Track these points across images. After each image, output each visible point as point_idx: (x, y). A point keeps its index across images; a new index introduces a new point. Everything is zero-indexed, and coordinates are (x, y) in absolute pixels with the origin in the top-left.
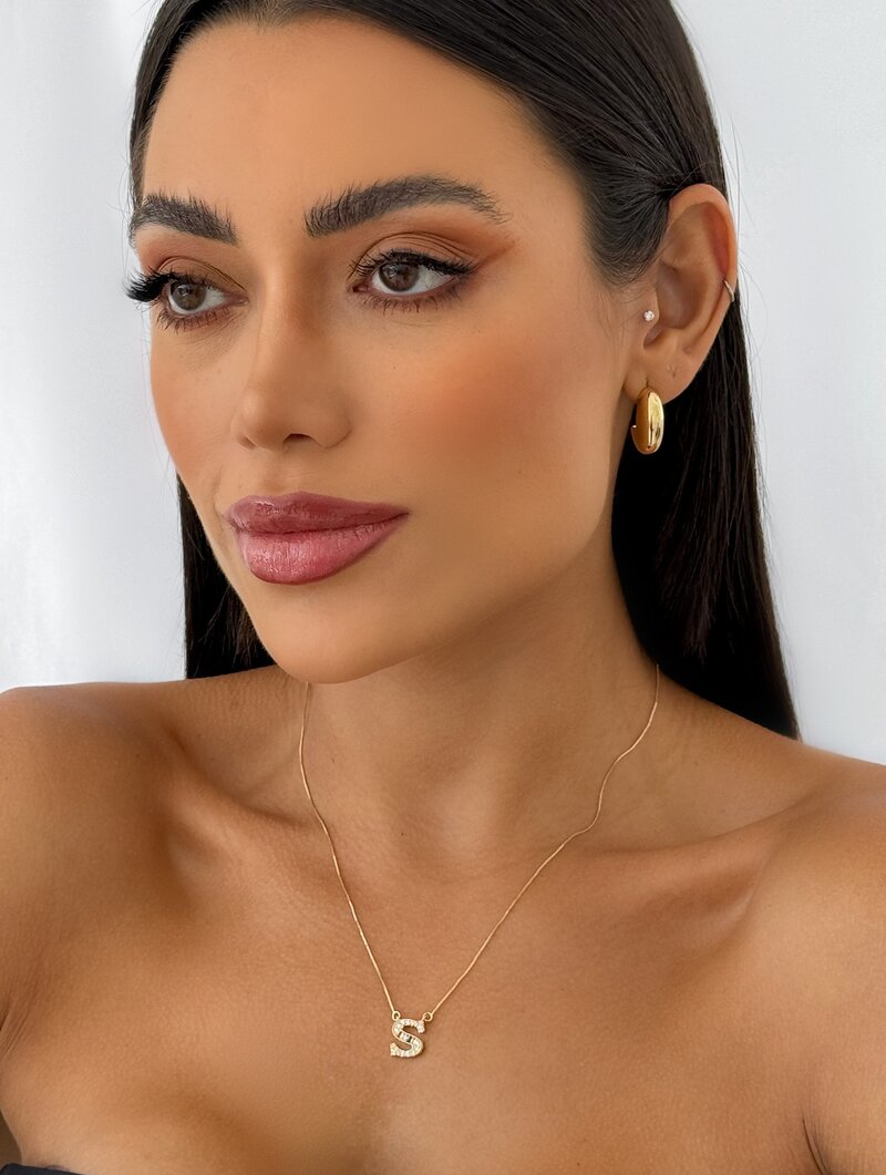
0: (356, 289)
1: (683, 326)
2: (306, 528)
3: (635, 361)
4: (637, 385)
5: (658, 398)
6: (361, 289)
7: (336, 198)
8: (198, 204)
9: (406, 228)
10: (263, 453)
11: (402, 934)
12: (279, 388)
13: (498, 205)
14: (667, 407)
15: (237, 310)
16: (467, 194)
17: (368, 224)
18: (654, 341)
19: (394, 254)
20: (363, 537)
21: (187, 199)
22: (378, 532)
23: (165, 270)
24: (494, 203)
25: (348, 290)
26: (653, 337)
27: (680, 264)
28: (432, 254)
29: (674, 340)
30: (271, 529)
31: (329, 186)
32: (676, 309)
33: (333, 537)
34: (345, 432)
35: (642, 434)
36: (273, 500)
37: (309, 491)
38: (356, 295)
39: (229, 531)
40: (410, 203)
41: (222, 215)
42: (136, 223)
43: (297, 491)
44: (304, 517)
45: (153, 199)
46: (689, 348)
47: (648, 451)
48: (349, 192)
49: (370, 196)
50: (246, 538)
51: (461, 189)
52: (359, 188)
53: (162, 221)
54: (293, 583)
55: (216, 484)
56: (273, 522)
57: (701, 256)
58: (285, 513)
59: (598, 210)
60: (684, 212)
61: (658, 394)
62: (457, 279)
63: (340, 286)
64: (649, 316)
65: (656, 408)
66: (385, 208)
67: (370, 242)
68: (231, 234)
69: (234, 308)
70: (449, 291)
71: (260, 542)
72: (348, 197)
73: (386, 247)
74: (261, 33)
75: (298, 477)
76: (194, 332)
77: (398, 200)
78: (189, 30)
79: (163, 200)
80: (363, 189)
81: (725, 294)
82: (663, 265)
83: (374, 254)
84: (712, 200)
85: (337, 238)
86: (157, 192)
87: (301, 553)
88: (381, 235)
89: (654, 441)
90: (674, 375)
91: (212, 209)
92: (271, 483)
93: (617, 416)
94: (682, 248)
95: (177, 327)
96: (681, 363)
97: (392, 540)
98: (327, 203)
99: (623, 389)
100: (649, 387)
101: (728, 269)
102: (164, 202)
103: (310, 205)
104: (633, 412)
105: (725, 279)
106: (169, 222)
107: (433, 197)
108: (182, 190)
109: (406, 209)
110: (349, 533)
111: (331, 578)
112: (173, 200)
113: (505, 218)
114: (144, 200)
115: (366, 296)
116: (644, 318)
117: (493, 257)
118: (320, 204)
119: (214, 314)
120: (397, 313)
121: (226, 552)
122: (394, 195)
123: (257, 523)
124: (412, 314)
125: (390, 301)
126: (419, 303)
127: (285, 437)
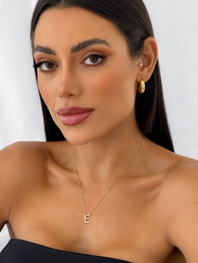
0: (81, 64)
1: (147, 66)
3: (138, 74)
4: (139, 79)
6: (82, 63)
7: (77, 45)
8: (48, 47)
9: (93, 50)
10: (64, 99)
12: (67, 85)
13: (110, 44)
15: (57, 69)
16: (103, 42)
17: (84, 49)
18: (142, 70)
19: (90, 55)
20: (85, 115)
22: (88, 114)
23: (42, 61)
24: (109, 44)
25: (80, 64)
26: (142, 69)
27: (146, 54)
28: (98, 54)
29: (146, 69)
30: (67, 114)
31: (76, 42)
32: (146, 63)
34: (81, 93)
35: (140, 89)
36: (67, 108)
38: (81, 65)
39: (57, 115)
40: (92, 44)
41: (53, 50)
43: (72, 106)
44: (73, 111)
46: (149, 71)
47: (142, 93)
49: (84, 44)
50: (61, 116)
51: (102, 41)
53: (40, 51)
54: (71, 125)
55: (54, 105)
57: (151, 52)
58: (69, 111)
59: (130, 44)
60: (147, 43)
61: (143, 81)
62: (102, 60)
63: (78, 64)
65: (143, 84)
66: (87, 46)
67: (84, 53)
68: (55, 53)
71: (64, 117)
72: (79, 44)
73: (88, 54)
74: (59, 11)
75: (72, 103)
76: (48, 74)
78: (43, 11)
80: (82, 42)
81: (156, 59)
83: (86, 56)
84: (152, 40)
85: (77, 53)
86: (38, 45)
87: (73, 119)
88: (86, 52)
89: (143, 90)
90: (147, 77)
91: (51, 48)
92: (66, 105)
93: (135, 86)
94: (147, 50)
96: (148, 74)
97: (92, 115)
98: (75, 46)
99: (136, 81)
100: (141, 79)
101: (156, 54)
102: (40, 47)
103: (71, 46)
104: (138, 85)
105: (156, 56)
106: (41, 51)
107: (97, 43)
109: (91, 46)
110: (82, 114)
111: (80, 124)
112: (42, 47)
113: (111, 47)
114: (35, 47)
115: (84, 65)
116: (140, 65)
117: (109, 55)
118: (73, 46)
119: (52, 70)
120: (91, 68)
121: (56, 119)
122: (89, 43)
123: (63, 113)
124: (94, 68)
125: (89, 66)
126: (95, 65)
127: (69, 95)
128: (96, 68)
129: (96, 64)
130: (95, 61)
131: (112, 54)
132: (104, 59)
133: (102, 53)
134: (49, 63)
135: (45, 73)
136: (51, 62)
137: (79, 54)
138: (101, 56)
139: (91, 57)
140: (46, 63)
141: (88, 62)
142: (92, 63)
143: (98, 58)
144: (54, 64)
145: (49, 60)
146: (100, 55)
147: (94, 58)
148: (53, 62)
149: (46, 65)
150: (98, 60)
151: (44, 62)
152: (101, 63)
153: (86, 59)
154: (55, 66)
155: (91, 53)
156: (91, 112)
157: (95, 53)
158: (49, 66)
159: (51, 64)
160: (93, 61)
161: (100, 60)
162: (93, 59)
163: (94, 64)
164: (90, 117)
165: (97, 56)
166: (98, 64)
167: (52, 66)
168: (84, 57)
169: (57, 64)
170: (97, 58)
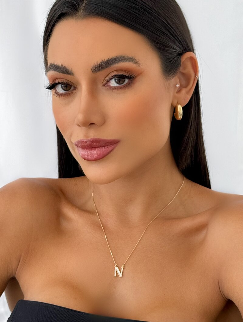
0: (104, 86)
1: (186, 87)
2: (95, 146)
3: (174, 97)
4: (175, 103)
5: (181, 106)
6: (106, 85)
7: (99, 63)
8: (63, 66)
9: (117, 69)
10: (84, 128)
11: (119, 240)
12: (88, 112)
13: (139, 62)
14: (183, 108)
15: (75, 91)
17: (107, 68)
18: (179, 91)
19: (115, 76)
20: (110, 148)
21: (61, 65)
22: (113, 147)
23: (57, 81)
25: (102, 86)
27: (185, 72)
28: (124, 74)
29: (184, 91)
31: (98, 59)
32: (184, 82)
33: (102, 148)
34: (104, 122)
35: (177, 115)
36: (87, 140)
37: (96, 137)
38: (104, 87)
39: (75, 147)
40: (117, 62)
41: (70, 69)
42: (47, 71)
43: (93, 138)
44: (95, 144)
45: (51, 65)
46: (188, 93)
47: (179, 119)
48: (102, 61)
50: (80, 149)
51: (130, 58)
52: (104, 61)
53: (54, 70)
54: (93, 161)
55: (71, 135)
56: (87, 146)
57: (190, 69)
58: (90, 143)
60: (185, 59)
62: (130, 81)
63: (100, 86)
64: (177, 86)
65: (180, 108)
66: (111, 64)
67: (108, 73)
68: (72, 73)
69: (74, 91)
70: (129, 85)
71: (84, 150)
72: (102, 63)
73: (113, 74)
75: (93, 134)
76: (64, 98)
77: (114, 62)
78: (57, 21)
79: (54, 65)
80: (106, 60)
81: (196, 79)
82: (180, 72)
83: (110, 76)
84: (192, 56)
85: (99, 73)
86: (52, 63)
87: (95, 153)
88: (111, 71)
89: (180, 116)
90: (184, 100)
91: (67, 67)
92: (86, 136)
93: (171, 111)
94: (185, 68)
95: (59, 96)
96: (186, 97)
97: (117, 148)
98: (97, 64)
99: (172, 104)
100: (178, 103)
101: (196, 72)
102: (55, 65)
103: (92, 65)
104: (174, 110)
105: (196, 75)
106: (56, 70)
108: (59, 62)
110: (106, 147)
111: (103, 159)
112: (57, 65)
113: (141, 65)
114: (49, 65)
115: (107, 87)
116: (176, 86)
117: (139, 75)
118: (95, 65)
119: (69, 93)
120: (116, 91)
121: (74, 151)
122: (114, 61)
123: (83, 145)
124: (119, 91)
125: (114, 88)
126: (121, 88)
127: (89, 124)
128: (123, 91)
129: (123, 86)
130: (121, 82)
131: (141, 73)
132: (131, 80)
133: (130, 73)
134: (65, 84)
135: (60, 97)
136: (68, 83)
137: (102, 75)
138: (129, 77)
139: (117, 78)
140: (62, 84)
141: (113, 83)
142: (118, 85)
143: (125, 79)
144: (71, 86)
145: (65, 81)
146: (127, 75)
147: (120, 78)
148: (71, 84)
149: (62, 87)
150: (124, 81)
151: (59, 83)
152: (129, 84)
153: (110, 80)
154: (72, 88)
155: (116, 73)
156: (116, 144)
157: (121, 73)
158: (65, 88)
159: (68, 86)
160: (118, 82)
161: (127, 81)
162: (119, 80)
163: (119, 86)
164: (115, 150)
165: (123, 77)
166: (125, 87)
167: (69, 88)
168: (107, 78)
169: (76, 86)
170: (123, 79)
